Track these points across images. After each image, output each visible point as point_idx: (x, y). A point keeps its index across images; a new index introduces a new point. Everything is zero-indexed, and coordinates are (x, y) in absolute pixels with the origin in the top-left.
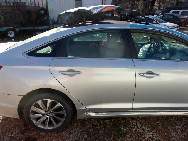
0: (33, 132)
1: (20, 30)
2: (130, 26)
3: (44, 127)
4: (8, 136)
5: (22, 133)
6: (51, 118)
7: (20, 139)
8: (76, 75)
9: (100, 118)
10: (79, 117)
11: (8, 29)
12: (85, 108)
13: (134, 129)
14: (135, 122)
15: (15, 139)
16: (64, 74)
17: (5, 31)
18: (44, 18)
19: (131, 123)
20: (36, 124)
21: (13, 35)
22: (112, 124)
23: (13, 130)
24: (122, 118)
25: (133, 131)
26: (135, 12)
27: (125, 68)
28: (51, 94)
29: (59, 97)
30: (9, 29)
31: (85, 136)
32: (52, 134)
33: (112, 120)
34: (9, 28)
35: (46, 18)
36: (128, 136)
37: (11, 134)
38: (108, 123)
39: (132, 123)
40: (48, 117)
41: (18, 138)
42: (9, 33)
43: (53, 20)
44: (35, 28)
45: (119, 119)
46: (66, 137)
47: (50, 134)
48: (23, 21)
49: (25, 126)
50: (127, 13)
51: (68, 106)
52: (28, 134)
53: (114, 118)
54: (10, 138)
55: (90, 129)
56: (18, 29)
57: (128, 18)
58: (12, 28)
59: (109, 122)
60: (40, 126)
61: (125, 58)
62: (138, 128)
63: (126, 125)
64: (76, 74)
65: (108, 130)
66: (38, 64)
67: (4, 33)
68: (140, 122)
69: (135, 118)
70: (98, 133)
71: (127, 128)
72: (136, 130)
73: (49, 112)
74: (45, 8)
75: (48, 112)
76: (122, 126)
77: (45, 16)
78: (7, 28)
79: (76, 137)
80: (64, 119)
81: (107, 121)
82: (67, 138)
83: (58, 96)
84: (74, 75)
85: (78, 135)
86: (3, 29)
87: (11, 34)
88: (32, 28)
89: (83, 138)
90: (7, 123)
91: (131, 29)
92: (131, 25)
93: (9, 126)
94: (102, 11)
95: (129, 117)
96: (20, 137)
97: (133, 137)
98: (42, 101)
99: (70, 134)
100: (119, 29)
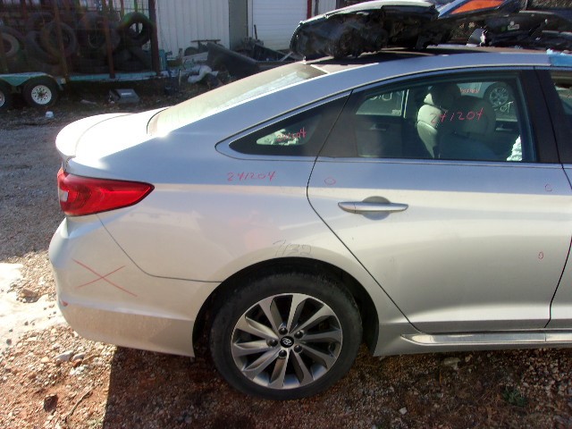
0: (230, 401)
1: (69, 83)
2: (550, 62)
3: (270, 382)
4: (151, 413)
5: (198, 404)
6: (296, 354)
7: (195, 422)
8: (391, 215)
9: (427, 354)
10: (383, 349)
11: (32, 79)
12: (404, 320)
13: (548, 388)
14: (544, 366)
15: (179, 423)
16: (355, 212)
17: (21, 87)
18: (141, 46)
19: (531, 368)
20: (246, 372)
21: (47, 99)
22: (470, 370)
23: (161, 393)
24: (495, 351)
25: (549, 394)
26: (548, 17)
27: (544, 194)
28: (305, 276)
29: (330, 286)
30: (37, 78)
31: (403, 411)
32: (293, 405)
33: (467, 359)
34: (35, 75)
35: (147, 46)
36: (538, 408)
37: (161, 408)
38: (456, 368)
39: (536, 370)
40: (287, 350)
41: (189, 421)
42: (34, 90)
43: (167, 54)
44: (112, 76)
45: (489, 356)
46: (342, 415)
47: (286, 406)
48: (78, 54)
49: (198, 381)
50: (512, 23)
51: (354, 315)
52: (215, 407)
53: (471, 353)
54: (163, 421)
55: (406, 386)
56: (63, 81)
57: (514, 37)
58: (44, 74)
59: (460, 365)
60: (258, 381)
61: (539, 161)
62: (557, 383)
63: (520, 375)
64: (392, 211)
65: (467, 391)
66: (270, 179)
67: (20, 91)
68: (557, 365)
69: (537, 352)
70: (439, 401)
71: (526, 384)
72: (554, 391)
73: (292, 335)
74: (147, 13)
75: (288, 334)
76: (509, 379)
77: (145, 42)
78: (28, 76)
79: (375, 414)
80: (336, 358)
81: (452, 363)
82: (345, 417)
83: (326, 281)
84: (384, 215)
85: (378, 409)
86: (17, 78)
87: (41, 95)
88: (105, 77)
89: (397, 416)
90: (133, 371)
91: (552, 71)
92: (551, 58)
93: (143, 382)
94: (458, 11)
95: (517, 351)
96: (193, 416)
97: (555, 414)
98: (275, 299)
99: (350, 403)
100: (517, 71)
